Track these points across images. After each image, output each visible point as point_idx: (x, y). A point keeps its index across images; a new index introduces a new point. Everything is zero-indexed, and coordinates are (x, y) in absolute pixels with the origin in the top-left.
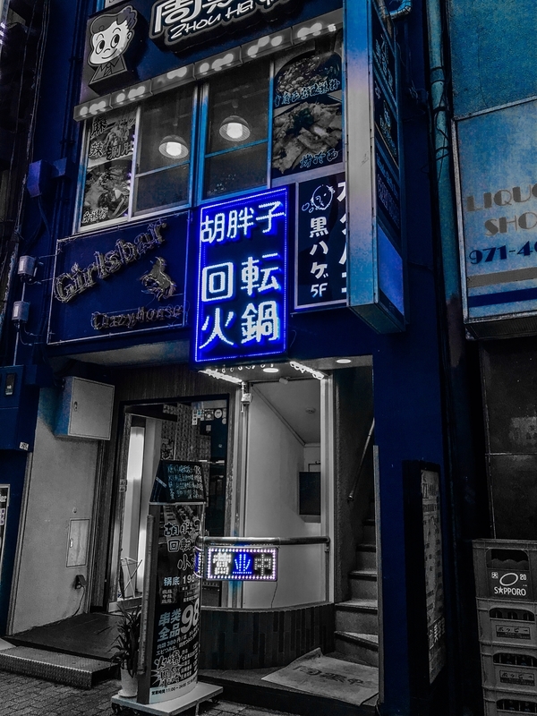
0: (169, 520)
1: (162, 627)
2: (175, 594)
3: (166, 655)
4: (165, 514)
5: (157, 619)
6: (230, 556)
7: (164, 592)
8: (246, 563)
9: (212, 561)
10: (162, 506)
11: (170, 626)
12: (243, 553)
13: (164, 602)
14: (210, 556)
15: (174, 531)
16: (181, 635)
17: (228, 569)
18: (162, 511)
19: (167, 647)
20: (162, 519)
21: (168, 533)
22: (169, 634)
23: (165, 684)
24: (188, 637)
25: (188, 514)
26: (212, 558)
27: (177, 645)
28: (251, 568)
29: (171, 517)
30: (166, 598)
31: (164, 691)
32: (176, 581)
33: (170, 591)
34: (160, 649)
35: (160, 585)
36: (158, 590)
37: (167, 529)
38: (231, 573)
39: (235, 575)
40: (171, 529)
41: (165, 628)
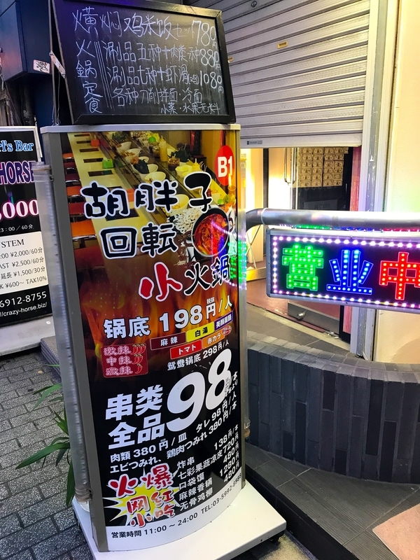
0: (92, 174)
1: (114, 423)
2: (139, 355)
3: (136, 473)
4: (79, 159)
5: (99, 407)
6: (321, 253)
7: (109, 351)
8: (361, 270)
9: (280, 259)
10: (64, 136)
11: (135, 421)
12: (351, 248)
13: (110, 372)
14: (275, 250)
15: (112, 206)
16: (169, 435)
17: (316, 279)
18: (67, 148)
19: (133, 459)
20: (72, 172)
21: (96, 210)
22: (134, 436)
23: (140, 521)
24: (190, 438)
25: (156, 158)
26: (280, 254)
27: (161, 455)
28: (372, 280)
29: (97, 167)
30: (117, 365)
31: (139, 533)
32: (140, 326)
33: (125, 349)
34: (116, 463)
35: (96, 336)
36: (90, 346)
37: (90, 200)
38: (322, 290)
39: (332, 293)
40: (103, 199)
41: (123, 425)
